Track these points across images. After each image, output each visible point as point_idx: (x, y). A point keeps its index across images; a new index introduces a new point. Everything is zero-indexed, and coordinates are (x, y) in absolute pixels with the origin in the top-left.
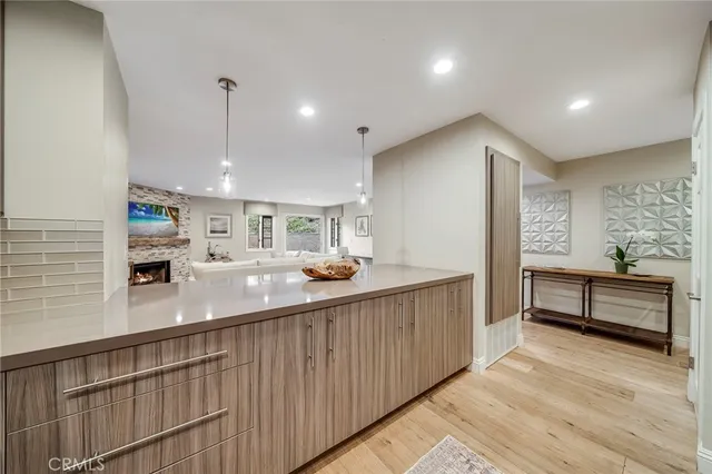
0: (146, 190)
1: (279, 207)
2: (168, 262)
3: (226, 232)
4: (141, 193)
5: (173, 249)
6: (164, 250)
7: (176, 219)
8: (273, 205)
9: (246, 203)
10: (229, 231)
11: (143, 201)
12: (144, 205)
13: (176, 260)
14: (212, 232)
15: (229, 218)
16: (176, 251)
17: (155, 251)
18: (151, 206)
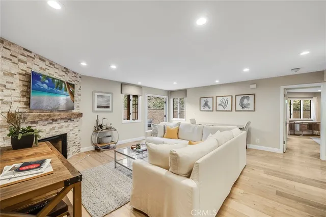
0: (47, 63)
1: (143, 88)
2: (65, 135)
3: (108, 107)
4: (42, 65)
5: (69, 123)
6: (63, 124)
7: (72, 94)
8: (140, 87)
9: (123, 85)
10: (111, 107)
11: (46, 73)
12: (47, 78)
13: (71, 132)
14: (98, 107)
15: (110, 95)
16: (71, 124)
17: (55, 125)
18: (54, 79)
